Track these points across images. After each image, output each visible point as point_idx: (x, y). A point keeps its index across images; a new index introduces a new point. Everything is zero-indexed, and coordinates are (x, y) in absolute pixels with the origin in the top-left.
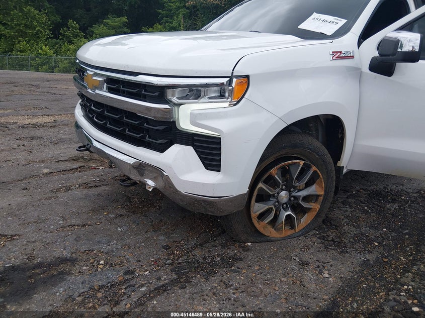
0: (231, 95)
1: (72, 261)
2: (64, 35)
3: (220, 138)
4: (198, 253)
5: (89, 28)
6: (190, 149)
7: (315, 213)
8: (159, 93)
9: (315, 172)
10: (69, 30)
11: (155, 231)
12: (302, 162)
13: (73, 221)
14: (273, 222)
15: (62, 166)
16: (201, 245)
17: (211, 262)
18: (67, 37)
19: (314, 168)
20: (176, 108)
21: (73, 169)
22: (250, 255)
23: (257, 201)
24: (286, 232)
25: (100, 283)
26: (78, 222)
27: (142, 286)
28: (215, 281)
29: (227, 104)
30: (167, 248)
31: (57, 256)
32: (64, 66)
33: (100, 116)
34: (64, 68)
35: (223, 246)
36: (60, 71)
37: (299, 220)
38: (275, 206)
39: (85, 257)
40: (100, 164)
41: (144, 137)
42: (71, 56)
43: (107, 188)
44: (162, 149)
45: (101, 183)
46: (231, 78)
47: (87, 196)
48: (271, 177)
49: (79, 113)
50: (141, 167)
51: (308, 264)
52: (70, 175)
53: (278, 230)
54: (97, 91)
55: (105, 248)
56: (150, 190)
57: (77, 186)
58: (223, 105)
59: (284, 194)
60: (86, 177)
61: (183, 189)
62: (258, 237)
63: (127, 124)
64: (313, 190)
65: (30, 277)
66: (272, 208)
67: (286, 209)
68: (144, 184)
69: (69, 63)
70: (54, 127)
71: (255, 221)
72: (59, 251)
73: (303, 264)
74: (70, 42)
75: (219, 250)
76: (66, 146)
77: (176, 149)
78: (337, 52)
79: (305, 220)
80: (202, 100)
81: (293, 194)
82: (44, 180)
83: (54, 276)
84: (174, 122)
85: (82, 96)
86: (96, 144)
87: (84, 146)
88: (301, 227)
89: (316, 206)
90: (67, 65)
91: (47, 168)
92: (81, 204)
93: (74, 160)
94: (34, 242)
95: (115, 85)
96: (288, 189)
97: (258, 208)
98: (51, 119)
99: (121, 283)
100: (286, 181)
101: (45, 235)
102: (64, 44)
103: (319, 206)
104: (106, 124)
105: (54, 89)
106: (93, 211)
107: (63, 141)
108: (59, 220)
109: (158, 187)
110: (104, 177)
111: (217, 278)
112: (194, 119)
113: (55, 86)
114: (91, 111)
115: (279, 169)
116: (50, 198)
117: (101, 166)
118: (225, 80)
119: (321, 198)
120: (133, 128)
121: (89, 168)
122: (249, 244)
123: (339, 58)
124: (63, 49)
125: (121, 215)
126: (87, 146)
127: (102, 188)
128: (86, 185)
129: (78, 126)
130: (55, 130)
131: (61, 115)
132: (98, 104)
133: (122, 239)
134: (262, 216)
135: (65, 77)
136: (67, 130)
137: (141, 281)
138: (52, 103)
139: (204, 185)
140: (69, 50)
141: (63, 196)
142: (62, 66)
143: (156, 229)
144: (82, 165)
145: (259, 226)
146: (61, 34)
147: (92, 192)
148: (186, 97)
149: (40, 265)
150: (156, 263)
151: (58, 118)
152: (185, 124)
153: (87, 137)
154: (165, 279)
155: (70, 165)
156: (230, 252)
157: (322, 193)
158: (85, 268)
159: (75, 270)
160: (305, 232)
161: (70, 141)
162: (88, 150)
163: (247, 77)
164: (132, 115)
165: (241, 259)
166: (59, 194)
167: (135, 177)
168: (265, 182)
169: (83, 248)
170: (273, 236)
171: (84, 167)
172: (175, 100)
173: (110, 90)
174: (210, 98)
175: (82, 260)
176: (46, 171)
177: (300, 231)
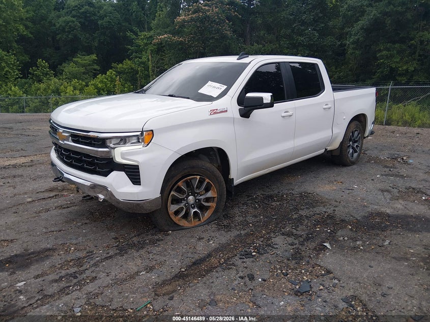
0: (143, 140)
1: (53, 250)
2: (33, 75)
3: (138, 166)
4: (135, 240)
5: (59, 66)
6: (123, 174)
7: (213, 209)
8: (102, 142)
9: (208, 183)
10: (39, 69)
11: (108, 230)
12: (198, 177)
13: (53, 229)
14: (186, 216)
15: (41, 196)
16: (138, 235)
17: (143, 243)
18: (37, 76)
19: (207, 180)
20: (113, 150)
21: (50, 197)
22: (169, 237)
23: (172, 204)
24: (195, 222)
25: (71, 258)
26: (56, 229)
27: (97, 257)
28: (142, 252)
29: (141, 146)
30: (116, 238)
31: (44, 247)
32: (34, 105)
33: (68, 157)
34: (35, 107)
35: (152, 235)
36: (30, 111)
37: (203, 215)
38: (185, 206)
39: (61, 247)
40: (71, 192)
41: (95, 168)
42: (41, 96)
43: (76, 208)
44: (106, 174)
45: (72, 205)
46: (142, 132)
47: (61, 214)
48: (179, 188)
49: (54, 155)
50: (95, 186)
51: (203, 238)
52: (48, 201)
53: (190, 222)
54: (65, 142)
55: (74, 242)
56: (101, 201)
57: (54, 208)
58: (139, 147)
59: (191, 198)
60: (61, 201)
61: (120, 198)
62: (177, 227)
63: (85, 161)
64: (209, 194)
65: (27, 259)
66: (183, 208)
67: (193, 208)
68: (97, 198)
69: (40, 102)
70: (31, 166)
71: (173, 217)
72: (44, 245)
73: (200, 239)
74: (40, 81)
75: (150, 237)
76: (43, 181)
77: (115, 174)
78: (214, 110)
79: (208, 214)
80: (127, 145)
81: (197, 198)
82: (29, 206)
83: (42, 257)
84: (112, 158)
85: (55, 144)
86: (66, 175)
87: (58, 178)
88: (205, 219)
89: (213, 205)
90: (38, 104)
91: (30, 198)
92: (58, 219)
93: (50, 191)
94: (27, 242)
95: (76, 138)
96: (193, 194)
97: (173, 208)
98: (28, 160)
99: (84, 257)
100: (191, 190)
101: (34, 238)
102: (34, 83)
103: (215, 205)
104: (72, 161)
105: (27, 130)
106: (66, 222)
107: (41, 177)
108: (43, 229)
109: (106, 199)
110: (74, 201)
111: (144, 250)
112: (123, 155)
113: (28, 127)
114: (62, 154)
115: (184, 182)
116: (35, 217)
117: (72, 194)
118: (138, 133)
119: (216, 199)
120: (89, 163)
121: (62, 195)
122: (170, 232)
123: (215, 113)
124: (33, 88)
125: (86, 223)
126: (60, 178)
127: (73, 208)
128: (61, 207)
129: (53, 165)
130: (33, 168)
131: (36, 155)
132: (66, 150)
133: (86, 236)
134: (177, 213)
135: (37, 117)
136: (43, 167)
137: (97, 255)
138: (27, 145)
139: (131, 193)
140: (39, 89)
141: (44, 215)
142: (32, 105)
143: (110, 229)
144: (57, 194)
145: (175, 219)
146: (30, 73)
147: (64, 211)
148: (118, 144)
149: (33, 253)
150: (107, 246)
151: (35, 158)
152: (119, 159)
153: (60, 171)
154: (111, 253)
155: (47, 195)
156: (156, 237)
157: (216, 196)
158: (61, 253)
159: (56, 254)
160: (208, 222)
161: (46, 176)
162: (61, 180)
163: (152, 131)
164: (88, 156)
165: (162, 240)
166: (41, 214)
167: (92, 194)
168: (176, 191)
169: (60, 243)
170: (186, 226)
171: (58, 195)
172: (112, 145)
173: (74, 141)
174: (132, 143)
175: (59, 249)
176: (30, 200)
177: (205, 221)
